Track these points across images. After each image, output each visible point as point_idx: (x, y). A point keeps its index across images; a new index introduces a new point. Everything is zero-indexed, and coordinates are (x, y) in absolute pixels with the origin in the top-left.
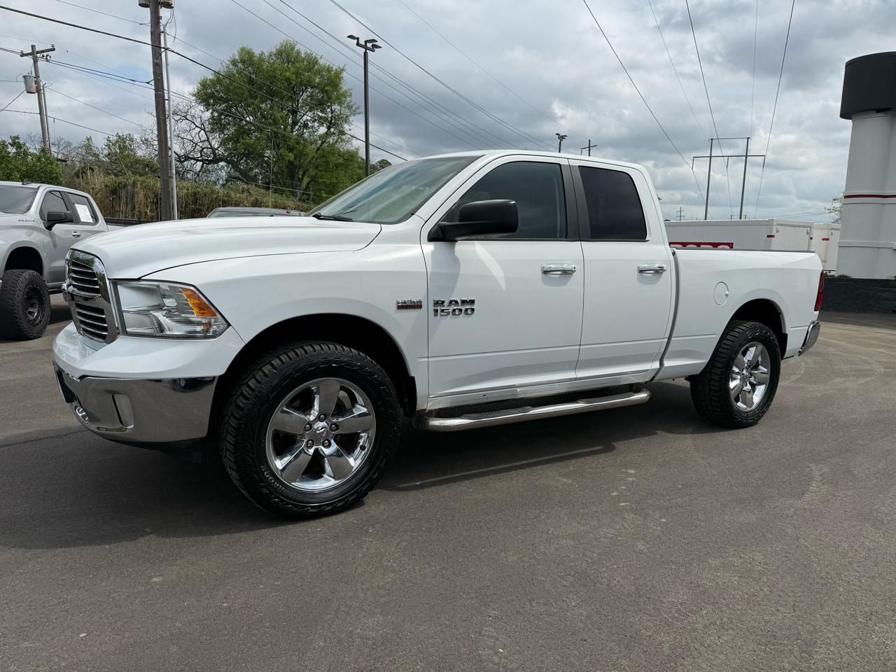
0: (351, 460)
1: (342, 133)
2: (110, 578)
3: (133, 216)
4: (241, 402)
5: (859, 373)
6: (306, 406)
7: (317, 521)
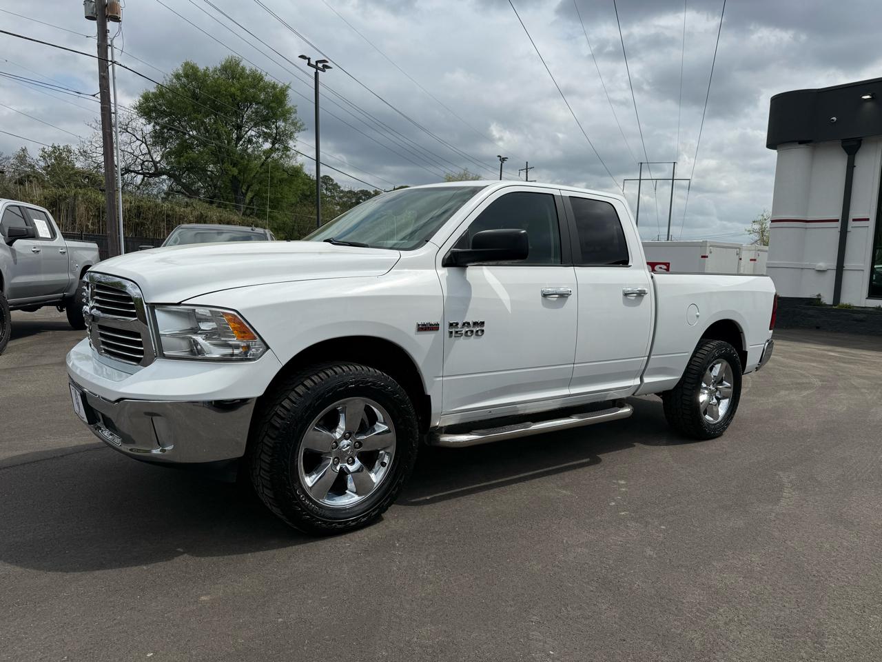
0: (372, 476)
1: (287, 149)
2: (158, 598)
3: (74, 229)
4: (277, 422)
5: (801, 387)
6: (331, 424)
7: (343, 536)
